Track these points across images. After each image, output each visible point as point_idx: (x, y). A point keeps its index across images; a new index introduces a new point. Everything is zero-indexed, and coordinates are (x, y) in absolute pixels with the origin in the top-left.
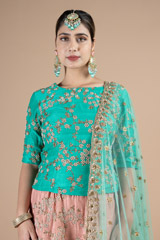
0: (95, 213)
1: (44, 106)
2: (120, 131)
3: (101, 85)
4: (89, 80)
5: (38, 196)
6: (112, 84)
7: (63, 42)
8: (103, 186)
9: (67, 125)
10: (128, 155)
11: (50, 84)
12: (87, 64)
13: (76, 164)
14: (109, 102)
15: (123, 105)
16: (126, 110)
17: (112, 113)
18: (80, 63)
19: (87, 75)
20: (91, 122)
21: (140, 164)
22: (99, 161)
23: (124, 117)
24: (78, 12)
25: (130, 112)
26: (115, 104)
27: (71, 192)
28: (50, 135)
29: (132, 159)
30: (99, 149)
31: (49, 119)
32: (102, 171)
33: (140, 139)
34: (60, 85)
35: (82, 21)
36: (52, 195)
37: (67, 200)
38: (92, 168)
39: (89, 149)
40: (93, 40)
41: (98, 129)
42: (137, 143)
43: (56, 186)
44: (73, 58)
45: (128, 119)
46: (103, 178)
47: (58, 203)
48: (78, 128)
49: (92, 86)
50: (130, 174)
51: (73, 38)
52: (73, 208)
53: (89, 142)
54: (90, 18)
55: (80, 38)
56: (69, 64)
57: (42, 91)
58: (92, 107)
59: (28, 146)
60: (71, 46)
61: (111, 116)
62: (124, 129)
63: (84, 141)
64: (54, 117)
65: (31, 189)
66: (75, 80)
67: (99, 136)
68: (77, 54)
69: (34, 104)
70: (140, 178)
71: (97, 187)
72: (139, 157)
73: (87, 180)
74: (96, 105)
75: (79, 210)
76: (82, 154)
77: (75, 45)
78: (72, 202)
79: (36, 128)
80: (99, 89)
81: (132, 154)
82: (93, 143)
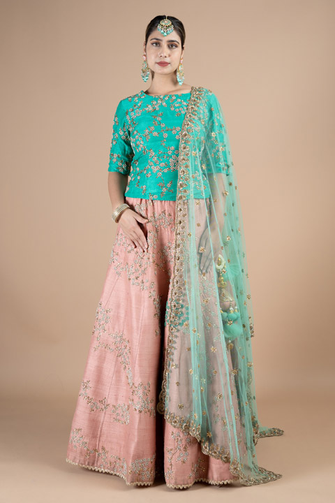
0: (184, 216)
1: (133, 115)
2: (208, 137)
3: (187, 91)
4: (178, 87)
5: (131, 200)
6: (200, 90)
7: (154, 47)
8: (191, 192)
9: (155, 134)
10: (217, 160)
11: (138, 92)
12: (175, 72)
13: (166, 171)
14: (196, 108)
15: (211, 111)
16: (215, 115)
17: (200, 119)
18: (168, 69)
19: (175, 82)
20: (178, 128)
21: (231, 170)
22: (187, 167)
23: (213, 123)
24: (169, 18)
25: (219, 118)
26: (203, 110)
27: (162, 197)
28: (139, 143)
29: (222, 164)
30: (187, 155)
31: (138, 128)
32: (191, 176)
33: (230, 145)
34: (147, 92)
35: (175, 28)
36: (144, 201)
37: (157, 204)
38: (180, 173)
39: (177, 155)
40: (183, 48)
41: (186, 135)
42: (227, 149)
43: (147, 192)
44: (163, 64)
45: (216, 124)
46: (192, 184)
47: (150, 208)
48: (166, 135)
49: (179, 93)
50: (221, 180)
51: (164, 44)
52: (164, 212)
53: (177, 148)
54: (180, 25)
55: (171, 45)
56: (157, 69)
57: (130, 99)
58: (179, 115)
59: (115, 156)
60: (162, 52)
61: (198, 123)
62: (213, 134)
63: (173, 148)
64: (143, 125)
65: (125, 197)
66: (162, 86)
67: (186, 142)
68: (167, 60)
69: (121, 113)
70: (230, 184)
71: (185, 191)
72: (229, 163)
73: (176, 185)
74: (183, 112)
75: (170, 215)
76: (171, 160)
77: (166, 51)
78: (162, 207)
79: (124, 137)
80: (186, 95)
81: (222, 159)
82: (181, 149)
